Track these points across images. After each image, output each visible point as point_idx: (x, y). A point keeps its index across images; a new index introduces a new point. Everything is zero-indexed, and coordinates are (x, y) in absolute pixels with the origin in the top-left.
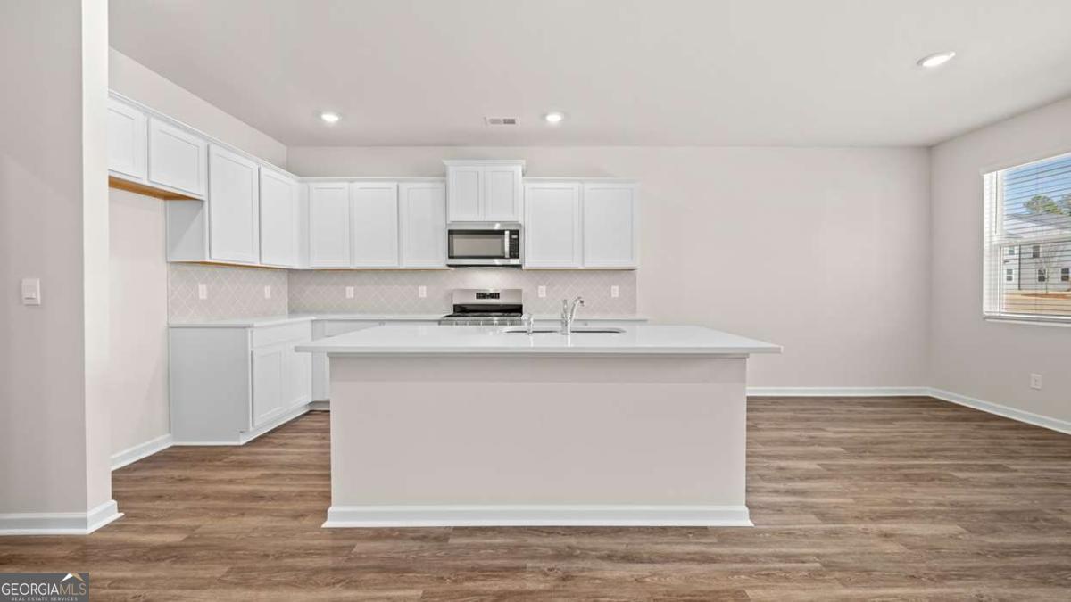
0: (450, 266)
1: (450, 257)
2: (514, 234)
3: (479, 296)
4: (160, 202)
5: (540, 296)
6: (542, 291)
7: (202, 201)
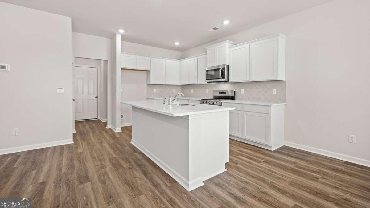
0: (208, 82)
1: (206, 79)
2: (223, 69)
3: (221, 93)
4: (145, 72)
5: (242, 93)
6: (243, 91)
7: (149, 71)
